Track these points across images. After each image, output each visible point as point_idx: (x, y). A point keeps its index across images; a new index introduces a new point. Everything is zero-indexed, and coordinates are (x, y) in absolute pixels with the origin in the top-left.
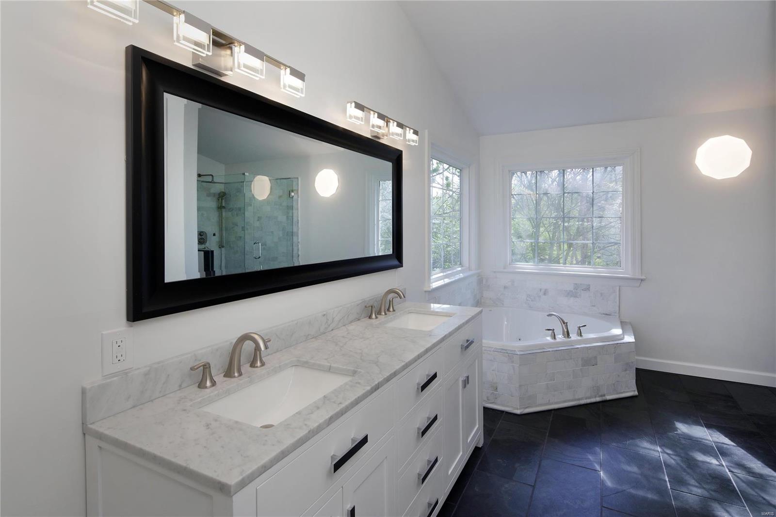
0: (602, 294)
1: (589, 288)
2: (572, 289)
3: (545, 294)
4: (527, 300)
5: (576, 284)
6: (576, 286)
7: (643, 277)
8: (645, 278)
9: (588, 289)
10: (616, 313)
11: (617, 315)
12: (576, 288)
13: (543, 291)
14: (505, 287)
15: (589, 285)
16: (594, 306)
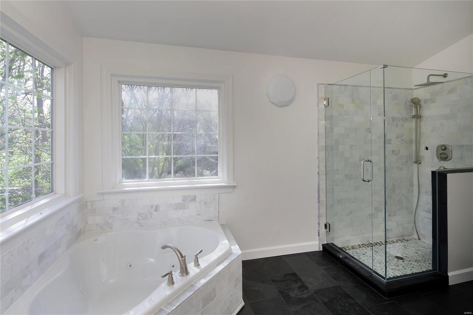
0: (205, 203)
1: (196, 198)
2: (181, 202)
3: (156, 210)
4: (138, 219)
5: (185, 196)
6: (185, 198)
7: (235, 184)
8: (236, 184)
9: (194, 199)
10: (216, 218)
11: (217, 219)
12: (184, 201)
13: (154, 207)
14: (115, 209)
15: (195, 196)
16: (199, 215)
